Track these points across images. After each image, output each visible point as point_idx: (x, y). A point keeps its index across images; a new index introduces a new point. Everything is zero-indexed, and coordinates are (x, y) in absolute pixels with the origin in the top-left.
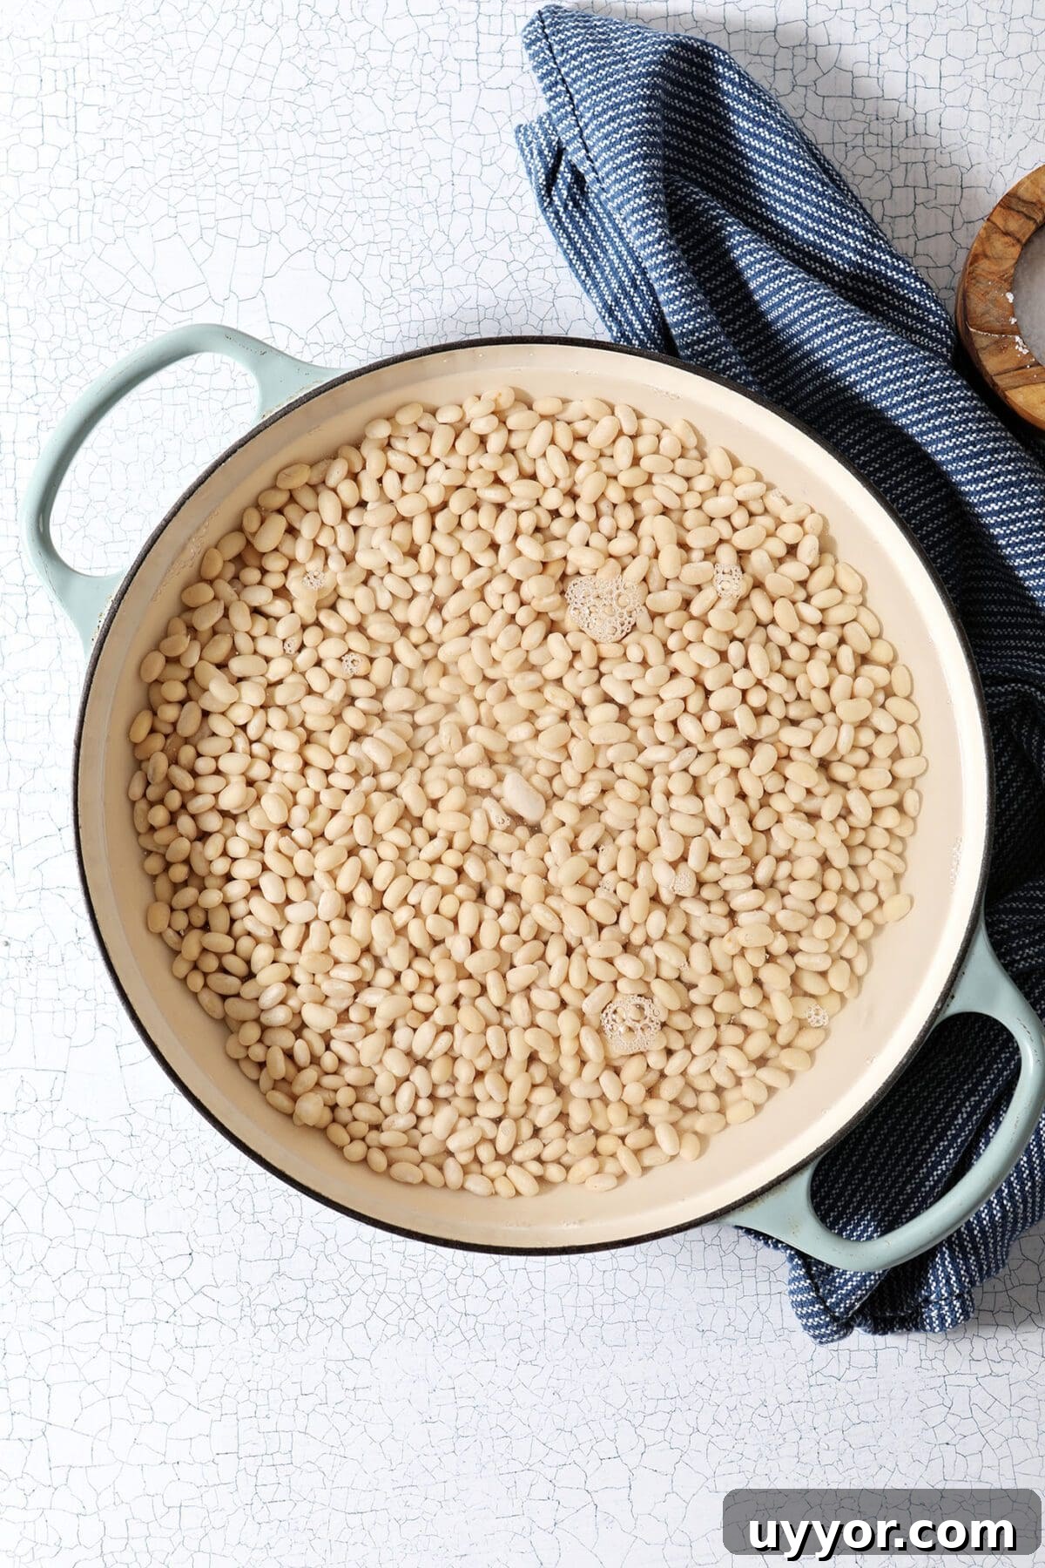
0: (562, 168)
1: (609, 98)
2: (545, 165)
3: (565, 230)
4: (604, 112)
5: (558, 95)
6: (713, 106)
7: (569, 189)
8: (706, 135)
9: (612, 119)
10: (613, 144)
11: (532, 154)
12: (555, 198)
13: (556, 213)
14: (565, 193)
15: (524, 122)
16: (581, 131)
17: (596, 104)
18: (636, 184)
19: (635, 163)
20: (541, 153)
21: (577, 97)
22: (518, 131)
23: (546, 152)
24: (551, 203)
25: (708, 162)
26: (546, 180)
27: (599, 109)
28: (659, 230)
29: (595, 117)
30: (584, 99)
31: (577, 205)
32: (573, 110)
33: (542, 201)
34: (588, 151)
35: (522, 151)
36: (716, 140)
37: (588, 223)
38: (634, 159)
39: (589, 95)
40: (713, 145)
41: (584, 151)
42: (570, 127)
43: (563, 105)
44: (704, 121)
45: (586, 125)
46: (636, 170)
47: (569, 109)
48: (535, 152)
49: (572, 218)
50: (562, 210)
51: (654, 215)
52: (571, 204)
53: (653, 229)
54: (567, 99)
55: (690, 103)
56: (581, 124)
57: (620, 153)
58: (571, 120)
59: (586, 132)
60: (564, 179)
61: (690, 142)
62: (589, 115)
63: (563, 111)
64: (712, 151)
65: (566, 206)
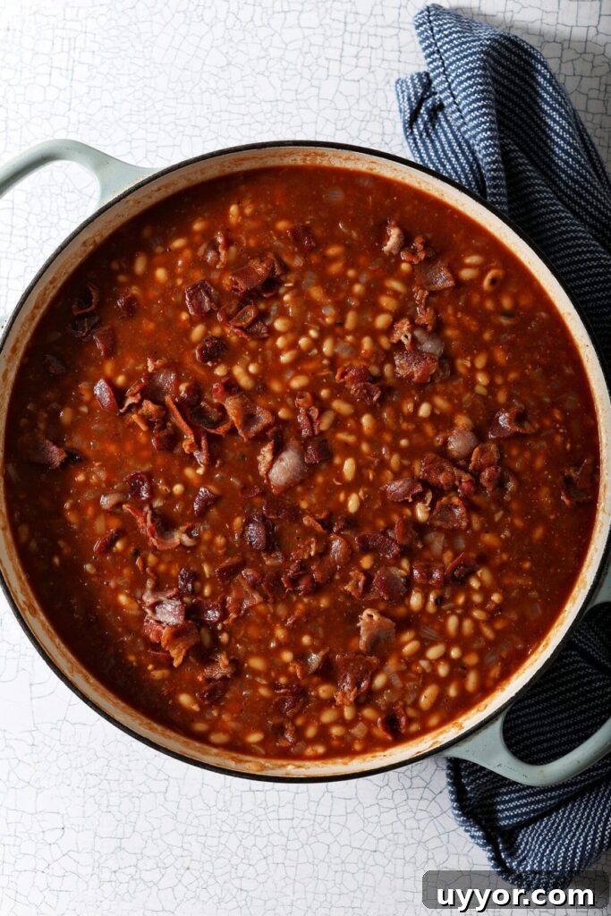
0: (422, 111)
1: (467, 64)
2: (411, 108)
3: (419, 151)
4: (464, 73)
5: (434, 60)
6: (529, 89)
7: (425, 124)
8: (521, 108)
9: (469, 78)
10: (469, 96)
11: (403, 98)
12: (415, 130)
13: (415, 139)
14: (422, 127)
15: (403, 77)
16: (450, 85)
17: (459, 67)
18: (484, 123)
19: (484, 109)
20: (409, 99)
21: (447, 62)
22: (397, 83)
23: (413, 99)
24: (412, 133)
25: (519, 126)
26: (410, 117)
27: (460, 71)
28: (496, 156)
29: (457, 76)
30: (451, 64)
31: (428, 135)
32: (444, 71)
33: (405, 131)
34: (454, 98)
35: (398, 96)
36: (526, 112)
37: (434, 147)
38: (483, 106)
39: (454, 62)
40: (524, 116)
41: (452, 98)
42: (442, 82)
43: (437, 67)
44: (523, 99)
45: (453, 81)
46: (485, 114)
47: (441, 70)
48: (406, 98)
49: (424, 143)
50: (418, 137)
51: (495, 145)
52: (425, 134)
53: (492, 154)
54: (440, 63)
55: (515, 84)
56: (450, 80)
57: (474, 101)
58: (442, 78)
59: (453, 86)
60: (423, 118)
61: (510, 110)
62: (454, 75)
63: (437, 71)
64: (522, 119)
65: (421, 135)
